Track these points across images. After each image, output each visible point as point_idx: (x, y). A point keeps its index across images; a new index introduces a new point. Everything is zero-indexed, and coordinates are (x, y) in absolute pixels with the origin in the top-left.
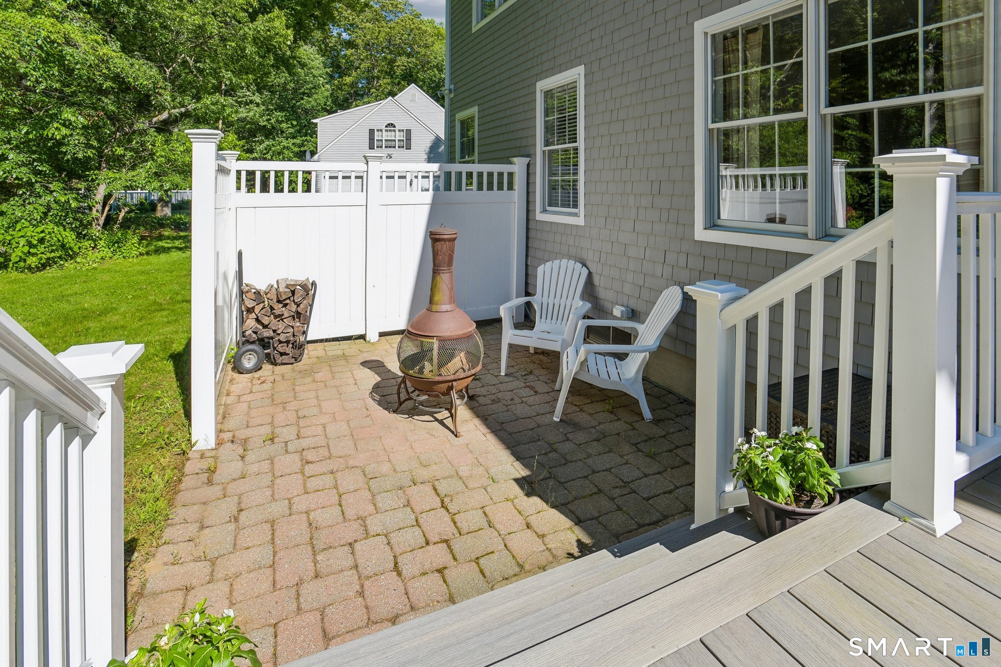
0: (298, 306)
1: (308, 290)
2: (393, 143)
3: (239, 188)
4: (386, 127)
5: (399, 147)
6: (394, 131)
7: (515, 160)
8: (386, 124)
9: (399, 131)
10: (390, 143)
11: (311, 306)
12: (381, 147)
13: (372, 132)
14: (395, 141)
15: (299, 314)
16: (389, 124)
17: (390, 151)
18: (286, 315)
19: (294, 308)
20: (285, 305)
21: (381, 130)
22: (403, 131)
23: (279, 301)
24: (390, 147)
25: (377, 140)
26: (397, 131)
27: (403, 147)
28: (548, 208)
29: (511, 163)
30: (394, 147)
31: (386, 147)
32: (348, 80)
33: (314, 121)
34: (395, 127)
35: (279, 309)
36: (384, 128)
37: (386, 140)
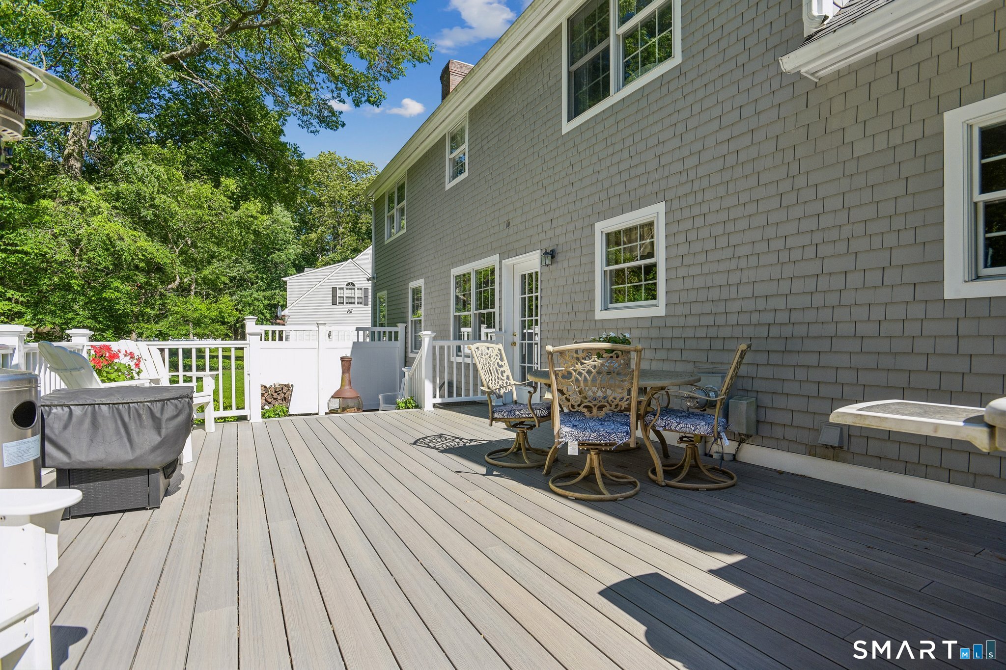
0: (285, 394)
1: (289, 387)
2: (353, 300)
3: (261, 340)
4: (347, 285)
5: (358, 303)
6: (354, 289)
7: (398, 325)
8: (347, 283)
9: (358, 289)
10: (350, 300)
11: (291, 395)
12: (343, 303)
13: (334, 290)
14: (354, 298)
15: (285, 398)
16: (349, 283)
17: (350, 307)
18: (279, 398)
19: (283, 395)
20: (278, 394)
21: (343, 289)
22: (361, 289)
23: (276, 392)
24: (350, 303)
25: (339, 297)
26: (356, 289)
27: (361, 303)
28: (414, 351)
29: (397, 326)
30: (354, 303)
31: (347, 303)
32: (313, 236)
33: (284, 279)
34: (354, 285)
35: (275, 395)
36: (345, 287)
37: (347, 297)
